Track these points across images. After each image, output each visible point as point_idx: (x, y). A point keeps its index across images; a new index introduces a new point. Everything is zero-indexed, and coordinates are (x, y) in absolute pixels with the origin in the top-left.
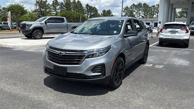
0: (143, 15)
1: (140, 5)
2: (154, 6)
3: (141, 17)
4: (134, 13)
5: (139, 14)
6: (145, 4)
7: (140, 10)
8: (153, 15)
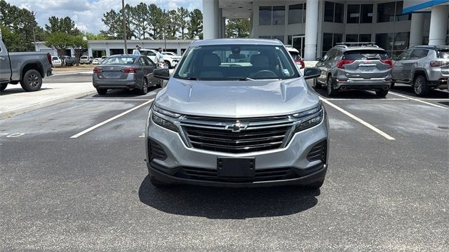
0: (152, 32)
1: (142, 7)
2: (173, 12)
3: (147, 35)
4: (132, 27)
5: (144, 29)
6: (153, 7)
7: (144, 20)
8: (174, 33)
